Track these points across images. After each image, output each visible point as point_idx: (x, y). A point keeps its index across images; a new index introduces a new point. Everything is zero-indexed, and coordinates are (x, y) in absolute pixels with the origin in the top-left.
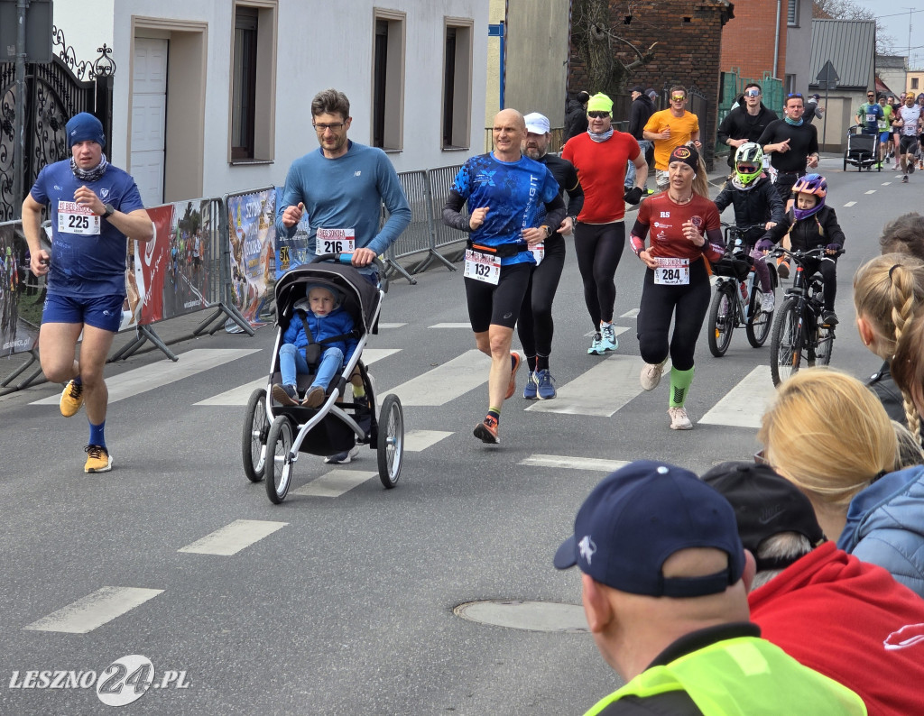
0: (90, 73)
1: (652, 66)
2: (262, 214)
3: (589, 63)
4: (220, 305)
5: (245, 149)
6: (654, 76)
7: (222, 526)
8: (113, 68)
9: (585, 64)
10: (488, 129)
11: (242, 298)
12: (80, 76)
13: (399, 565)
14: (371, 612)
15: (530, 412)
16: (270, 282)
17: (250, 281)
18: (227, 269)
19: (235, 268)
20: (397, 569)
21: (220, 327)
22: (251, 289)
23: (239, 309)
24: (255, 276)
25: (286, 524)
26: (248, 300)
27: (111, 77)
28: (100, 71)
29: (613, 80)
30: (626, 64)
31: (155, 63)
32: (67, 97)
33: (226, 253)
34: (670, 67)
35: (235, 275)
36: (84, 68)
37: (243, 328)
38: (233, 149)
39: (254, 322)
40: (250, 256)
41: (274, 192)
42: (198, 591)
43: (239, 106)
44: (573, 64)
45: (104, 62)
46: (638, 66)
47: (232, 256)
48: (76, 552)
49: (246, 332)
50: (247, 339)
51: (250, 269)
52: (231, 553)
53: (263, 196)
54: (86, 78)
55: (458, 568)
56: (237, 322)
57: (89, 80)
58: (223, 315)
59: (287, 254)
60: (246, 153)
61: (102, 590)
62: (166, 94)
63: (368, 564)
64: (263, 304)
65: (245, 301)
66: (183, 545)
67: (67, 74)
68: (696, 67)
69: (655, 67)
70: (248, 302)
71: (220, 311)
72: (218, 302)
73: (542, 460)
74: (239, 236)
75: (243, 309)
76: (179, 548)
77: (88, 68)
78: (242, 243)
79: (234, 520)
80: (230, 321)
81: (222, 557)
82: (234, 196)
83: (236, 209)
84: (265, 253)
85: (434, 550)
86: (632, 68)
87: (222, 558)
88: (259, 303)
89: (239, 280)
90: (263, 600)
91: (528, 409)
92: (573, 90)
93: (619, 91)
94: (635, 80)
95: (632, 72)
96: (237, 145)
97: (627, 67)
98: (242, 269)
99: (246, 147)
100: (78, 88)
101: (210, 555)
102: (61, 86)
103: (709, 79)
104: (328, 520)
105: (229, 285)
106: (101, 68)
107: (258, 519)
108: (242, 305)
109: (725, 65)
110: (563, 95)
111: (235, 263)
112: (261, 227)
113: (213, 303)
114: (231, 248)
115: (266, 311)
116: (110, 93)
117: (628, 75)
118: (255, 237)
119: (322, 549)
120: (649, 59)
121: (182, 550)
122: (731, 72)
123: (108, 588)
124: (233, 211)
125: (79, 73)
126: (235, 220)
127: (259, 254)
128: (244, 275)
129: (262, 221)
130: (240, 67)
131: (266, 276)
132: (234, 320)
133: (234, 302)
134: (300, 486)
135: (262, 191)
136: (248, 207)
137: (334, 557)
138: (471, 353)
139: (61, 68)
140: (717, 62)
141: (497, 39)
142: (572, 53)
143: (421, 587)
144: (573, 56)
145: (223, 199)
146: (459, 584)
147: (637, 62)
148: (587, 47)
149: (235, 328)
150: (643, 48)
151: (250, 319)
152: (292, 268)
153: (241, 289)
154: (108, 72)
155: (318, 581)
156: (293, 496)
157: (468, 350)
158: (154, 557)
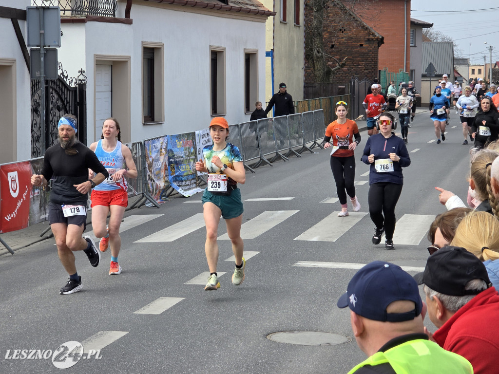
0: (75, 83)
1: (345, 69)
2: (161, 149)
3: (314, 68)
4: (143, 193)
5: (150, 117)
6: (346, 73)
7: (153, 301)
8: (86, 80)
9: (312, 69)
11: (153, 189)
12: (70, 85)
13: (239, 316)
14: (228, 339)
16: (166, 181)
17: (156, 181)
18: (145, 176)
19: (149, 175)
20: (239, 318)
21: (143, 204)
22: (157, 185)
23: (152, 195)
24: (159, 179)
25: (184, 298)
26: (156, 190)
27: (85, 84)
28: (80, 82)
29: (327, 76)
31: (105, 77)
32: (65, 95)
33: (145, 168)
34: (354, 68)
35: (149, 179)
36: (72, 81)
37: (154, 204)
38: (144, 117)
39: (159, 201)
40: (156, 169)
41: (166, 138)
42: (145, 332)
43: (146, 96)
44: (306, 69)
45: (82, 77)
46: (339, 69)
47: (147, 169)
48: (85, 315)
49: (155, 206)
50: (156, 209)
51: (156, 175)
52: (158, 313)
53: (161, 140)
54: (73, 85)
55: (268, 317)
56: (151, 202)
58: (144, 199)
59: (174, 167)
60: (151, 119)
61: (99, 333)
62: (112, 91)
63: (224, 316)
64: (163, 192)
66: (135, 310)
67: (64, 84)
68: (367, 68)
69: (347, 69)
70: (156, 192)
71: (143, 197)
72: (142, 192)
73: (304, 264)
74: (151, 160)
75: (153, 195)
77: (74, 81)
78: (152, 163)
79: (159, 297)
80: (148, 201)
81: (155, 315)
82: (147, 140)
83: (149, 147)
84: (163, 168)
85: (255, 309)
86: (335, 70)
88: (161, 192)
89: (151, 181)
90: (176, 335)
91: (295, 239)
92: (307, 82)
93: (329, 81)
94: (337, 76)
95: (336, 72)
96: (146, 115)
97: (333, 69)
98: (152, 176)
99: (151, 116)
100: (69, 90)
101: (149, 315)
102: (61, 90)
103: (373, 74)
105: (147, 183)
106: (80, 80)
107: (170, 297)
108: (153, 193)
109: (380, 67)
110: (302, 84)
111: (149, 173)
112: (161, 155)
113: (139, 193)
114: (147, 166)
115: (165, 196)
116: (84, 92)
117: (334, 73)
118: (158, 160)
119: (202, 310)
120: (343, 65)
121: (135, 313)
122: (384, 70)
123: (102, 332)
124: (147, 148)
125: (70, 83)
126: (148, 152)
127: (160, 168)
128: (153, 178)
129: (161, 152)
130: (146, 77)
131: (164, 179)
132: (150, 200)
133: (149, 192)
134: (189, 280)
135: (161, 137)
136: (154, 146)
137: (208, 314)
138: (266, 213)
139: (61, 81)
140: (377, 65)
141: (270, 58)
142: (305, 63)
143: (250, 326)
144: (306, 65)
145: (143, 142)
146: (268, 324)
147: (338, 67)
148: (313, 60)
149: (150, 205)
150: (340, 60)
151: (157, 200)
152: (177, 174)
153: (152, 185)
154: (83, 82)
155: (201, 325)
156: (186, 285)
157: (264, 211)
158: (122, 316)
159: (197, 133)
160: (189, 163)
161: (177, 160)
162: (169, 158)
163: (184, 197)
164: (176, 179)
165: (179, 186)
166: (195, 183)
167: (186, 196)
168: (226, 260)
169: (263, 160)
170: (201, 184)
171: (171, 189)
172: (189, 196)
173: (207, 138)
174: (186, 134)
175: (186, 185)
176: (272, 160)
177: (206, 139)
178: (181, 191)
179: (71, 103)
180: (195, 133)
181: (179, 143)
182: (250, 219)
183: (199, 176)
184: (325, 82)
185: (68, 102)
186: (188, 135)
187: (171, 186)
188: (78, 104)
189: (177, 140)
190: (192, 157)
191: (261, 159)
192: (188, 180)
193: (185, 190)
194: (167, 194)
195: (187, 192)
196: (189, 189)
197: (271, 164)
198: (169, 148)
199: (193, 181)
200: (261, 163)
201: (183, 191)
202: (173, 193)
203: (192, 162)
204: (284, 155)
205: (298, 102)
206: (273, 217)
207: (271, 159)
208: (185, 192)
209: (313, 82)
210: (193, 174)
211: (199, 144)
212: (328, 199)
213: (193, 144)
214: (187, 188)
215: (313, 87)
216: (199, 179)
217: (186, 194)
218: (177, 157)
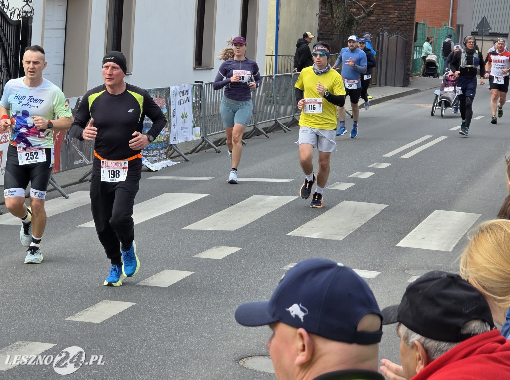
0: (18, 15)
1: (372, 18)
3: (332, 14)
7: (93, 304)
8: (33, 13)
9: (330, 16)
10: (267, 55)
12: (12, 17)
13: (205, 332)
14: (187, 361)
20: (204, 334)
25: (134, 304)
27: (31, 18)
28: (24, 14)
29: (348, 26)
30: (356, 16)
31: (59, 10)
34: (384, 18)
36: (15, 12)
43: (111, 38)
44: (322, 16)
45: (27, 9)
46: (364, 18)
52: (98, 321)
54: (15, 18)
57: (17, 20)
61: (17, 343)
62: (66, 29)
63: (185, 331)
66: (69, 316)
67: (4, 16)
68: (400, 19)
69: (374, 18)
76: (67, 318)
77: (17, 12)
79: (101, 300)
81: (93, 324)
85: (228, 323)
86: (359, 19)
90: (119, 352)
91: (289, 234)
94: (361, 27)
95: (360, 21)
97: (357, 18)
100: (10, 24)
101: (86, 323)
102: (0, 24)
103: (408, 27)
104: (161, 302)
106: (25, 12)
107: (117, 300)
109: (418, 18)
116: (30, 28)
117: (357, 23)
119: (157, 320)
120: (370, 14)
121: (68, 319)
122: (422, 23)
123: (21, 342)
125: (11, 15)
134: (144, 280)
137: (164, 326)
138: (254, 197)
140: (414, 16)
142: (321, 8)
143: (219, 346)
144: (323, 11)
146: (243, 345)
147: (363, 15)
148: (331, 5)
150: (367, 7)
154: (29, 15)
155: (154, 341)
156: (139, 286)
157: (252, 195)
158: (50, 323)
159: (172, 88)
163: (150, 170)
166: (165, 153)
167: (154, 169)
168: (196, 256)
169: (257, 129)
170: (171, 157)
172: (157, 171)
173: (186, 96)
174: (158, 89)
175: (153, 156)
176: (268, 130)
177: (184, 97)
178: (147, 163)
179: (12, 41)
180: (169, 88)
182: (232, 205)
183: (171, 145)
184: (345, 34)
185: (7, 40)
186: (161, 90)
188: (21, 42)
191: (254, 128)
192: (156, 149)
193: (152, 163)
195: (155, 164)
196: (156, 161)
197: (267, 135)
199: (162, 152)
200: (255, 133)
201: (149, 163)
204: (284, 124)
206: (262, 203)
207: (268, 128)
208: (152, 165)
209: (330, 33)
210: (164, 141)
211: (173, 103)
212: (337, 184)
213: (167, 103)
214: (155, 159)
215: (329, 39)
216: (172, 148)
217: (153, 167)
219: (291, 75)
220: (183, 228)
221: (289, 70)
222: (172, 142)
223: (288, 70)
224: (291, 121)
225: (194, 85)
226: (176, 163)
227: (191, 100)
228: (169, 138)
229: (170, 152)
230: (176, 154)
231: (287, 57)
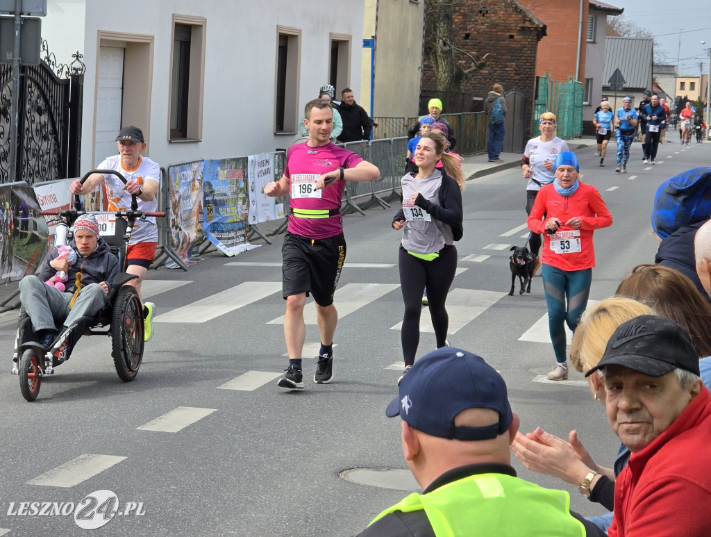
0: (67, 73)
1: (484, 71)
2: (194, 180)
3: (437, 68)
4: (163, 248)
6: (486, 79)
7: (168, 411)
8: (84, 70)
9: (434, 69)
11: (179, 242)
12: (59, 75)
13: (299, 441)
14: (279, 475)
15: (394, 330)
16: (200, 231)
17: (183, 230)
18: (168, 221)
19: (174, 220)
20: (298, 444)
21: (162, 264)
22: (185, 236)
23: (176, 251)
24: (189, 226)
25: (215, 410)
26: (183, 244)
27: (82, 76)
28: (74, 72)
29: (456, 81)
30: (465, 69)
31: (114, 67)
32: (50, 91)
33: (167, 209)
34: (498, 72)
35: (173, 225)
36: (62, 69)
37: (179, 264)
38: (171, 130)
39: (187, 260)
40: (185, 211)
41: (203, 163)
42: (152, 458)
43: (176, 99)
44: (425, 69)
45: (77, 65)
46: (474, 71)
47: (171, 211)
48: (61, 428)
49: (181, 268)
50: (182, 273)
51: (185, 221)
52: (174, 430)
53: (195, 166)
54: (63, 77)
55: (343, 444)
56: (174, 260)
57: (65, 78)
58: (164, 255)
59: (211, 210)
60: (181, 134)
61: (82, 456)
62: (122, 88)
63: (276, 441)
64: (192, 247)
65: (181, 245)
66: (140, 425)
67: (50, 73)
68: (518, 72)
69: (487, 72)
71: (163, 252)
74: (177, 197)
75: (179, 250)
76: (137, 427)
77: (65, 69)
78: (179, 201)
79: (177, 407)
80: (170, 259)
82: (174, 166)
83: (175, 176)
84: (195, 209)
85: (325, 431)
86: (470, 72)
87: (169, 434)
88: (190, 246)
89: (176, 229)
90: (200, 465)
91: (392, 328)
92: (425, 89)
93: (460, 90)
94: (471, 82)
95: (470, 75)
96: (175, 127)
97: (466, 71)
98: (178, 221)
99: (181, 130)
100: (57, 84)
101: (160, 432)
102: (45, 82)
103: (527, 82)
105: (169, 232)
106: (74, 69)
107: (195, 406)
108: (178, 247)
109: (539, 71)
110: (417, 93)
111: (172, 217)
112: (193, 190)
114: (171, 205)
115: (196, 252)
116: (81, 87)
117: (467, 78)
118: (188, 197)
119: (242, 429)
120: (482, 66)
121: (139, 428)
122: (544, 76)
123: (86, 455)
124: (172, 178)
125: (58, 73)
126: (174, 184)
127: (191, 210)
128: (180, 225)
129: (194, 185)
130: (177, 69)
131: (196, 226)
132: (172, 258)
133: (173, 245)
134: (225, 383)
135: (194, 162)
136: (183, 175)
137: (251, 435)
138: (350, 286)
139: (45, 68)
140: (534, 68)
141: (369, 50)
142: (424, 60)
143: (315, 457)
144: (426, 63)
145: (166, 169)
146: (343, 456)
147: (474, 68)
148: (436, 57)
149: (173, 265)
150: (478, 58)
151: (184, 257)
152: (215, 220)
153: (178, 236)
154: (79, 72)
155: (240, 452)
156: (220, 390)
157: (347, 283)
158: (119, 433)
159: (250, 158)
160: (235, 204)
161: (217, 198)
162: (206, 195)
163: (225, 256)
164: (215, 228)
165: (219, 239)
166: (243, 235)
167: (230, 254)
169: (351, 205)
170: (253, 237)
171: (206, 243)
172: (234, 256)
173: (266, 167)
174: (234, 159)
175: (229, 239)
176: (365, 207)
177: (263, 168)
178: (221, 247)
179: (60, 104)
180: (247, 158)
181: (223, 173)
183: (250, 225)
184: (453, 91)
185: (54, 102)
186: (237, 160)
187: (206, 239)
188: (71, 105)
189: (219, 169)
190: (242, 195)
191: (347, 204)
192: (232, 230)
193: (228, 246)
194: (200, 251)
195: (231, 248)
196: (232, 245)
197: (363, 212)
198: (205, 179)
199: (239, 233)
200: (348, 210)
201: (224, 246)
202: (209, 249)
203: (240, 202)
204: (382, 198)
205: (409, 119)
206: (360, 292)
207: (363, 204)
208: (228, 249)
209: (434, 90)
210: (241, 221)
211: (251, 176)
213: (244, 176)
214: (230, 242)
216: (251, 229)
217: (230, 252)
218: (218, 195)
219: (390, 141)
220: (268, 323)
221: (387, 135)
222: (251, 222)
223: (385, 134)
224: (391, 196)
225: (276, 154)
226: (256, 246)
227: (272, 171)
228: (247, 216)
229: (249, 234)
230: (256, 235)
231: (384, 119)
